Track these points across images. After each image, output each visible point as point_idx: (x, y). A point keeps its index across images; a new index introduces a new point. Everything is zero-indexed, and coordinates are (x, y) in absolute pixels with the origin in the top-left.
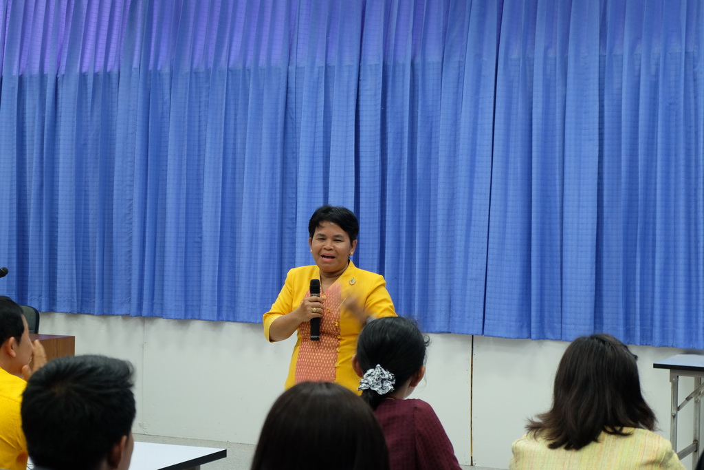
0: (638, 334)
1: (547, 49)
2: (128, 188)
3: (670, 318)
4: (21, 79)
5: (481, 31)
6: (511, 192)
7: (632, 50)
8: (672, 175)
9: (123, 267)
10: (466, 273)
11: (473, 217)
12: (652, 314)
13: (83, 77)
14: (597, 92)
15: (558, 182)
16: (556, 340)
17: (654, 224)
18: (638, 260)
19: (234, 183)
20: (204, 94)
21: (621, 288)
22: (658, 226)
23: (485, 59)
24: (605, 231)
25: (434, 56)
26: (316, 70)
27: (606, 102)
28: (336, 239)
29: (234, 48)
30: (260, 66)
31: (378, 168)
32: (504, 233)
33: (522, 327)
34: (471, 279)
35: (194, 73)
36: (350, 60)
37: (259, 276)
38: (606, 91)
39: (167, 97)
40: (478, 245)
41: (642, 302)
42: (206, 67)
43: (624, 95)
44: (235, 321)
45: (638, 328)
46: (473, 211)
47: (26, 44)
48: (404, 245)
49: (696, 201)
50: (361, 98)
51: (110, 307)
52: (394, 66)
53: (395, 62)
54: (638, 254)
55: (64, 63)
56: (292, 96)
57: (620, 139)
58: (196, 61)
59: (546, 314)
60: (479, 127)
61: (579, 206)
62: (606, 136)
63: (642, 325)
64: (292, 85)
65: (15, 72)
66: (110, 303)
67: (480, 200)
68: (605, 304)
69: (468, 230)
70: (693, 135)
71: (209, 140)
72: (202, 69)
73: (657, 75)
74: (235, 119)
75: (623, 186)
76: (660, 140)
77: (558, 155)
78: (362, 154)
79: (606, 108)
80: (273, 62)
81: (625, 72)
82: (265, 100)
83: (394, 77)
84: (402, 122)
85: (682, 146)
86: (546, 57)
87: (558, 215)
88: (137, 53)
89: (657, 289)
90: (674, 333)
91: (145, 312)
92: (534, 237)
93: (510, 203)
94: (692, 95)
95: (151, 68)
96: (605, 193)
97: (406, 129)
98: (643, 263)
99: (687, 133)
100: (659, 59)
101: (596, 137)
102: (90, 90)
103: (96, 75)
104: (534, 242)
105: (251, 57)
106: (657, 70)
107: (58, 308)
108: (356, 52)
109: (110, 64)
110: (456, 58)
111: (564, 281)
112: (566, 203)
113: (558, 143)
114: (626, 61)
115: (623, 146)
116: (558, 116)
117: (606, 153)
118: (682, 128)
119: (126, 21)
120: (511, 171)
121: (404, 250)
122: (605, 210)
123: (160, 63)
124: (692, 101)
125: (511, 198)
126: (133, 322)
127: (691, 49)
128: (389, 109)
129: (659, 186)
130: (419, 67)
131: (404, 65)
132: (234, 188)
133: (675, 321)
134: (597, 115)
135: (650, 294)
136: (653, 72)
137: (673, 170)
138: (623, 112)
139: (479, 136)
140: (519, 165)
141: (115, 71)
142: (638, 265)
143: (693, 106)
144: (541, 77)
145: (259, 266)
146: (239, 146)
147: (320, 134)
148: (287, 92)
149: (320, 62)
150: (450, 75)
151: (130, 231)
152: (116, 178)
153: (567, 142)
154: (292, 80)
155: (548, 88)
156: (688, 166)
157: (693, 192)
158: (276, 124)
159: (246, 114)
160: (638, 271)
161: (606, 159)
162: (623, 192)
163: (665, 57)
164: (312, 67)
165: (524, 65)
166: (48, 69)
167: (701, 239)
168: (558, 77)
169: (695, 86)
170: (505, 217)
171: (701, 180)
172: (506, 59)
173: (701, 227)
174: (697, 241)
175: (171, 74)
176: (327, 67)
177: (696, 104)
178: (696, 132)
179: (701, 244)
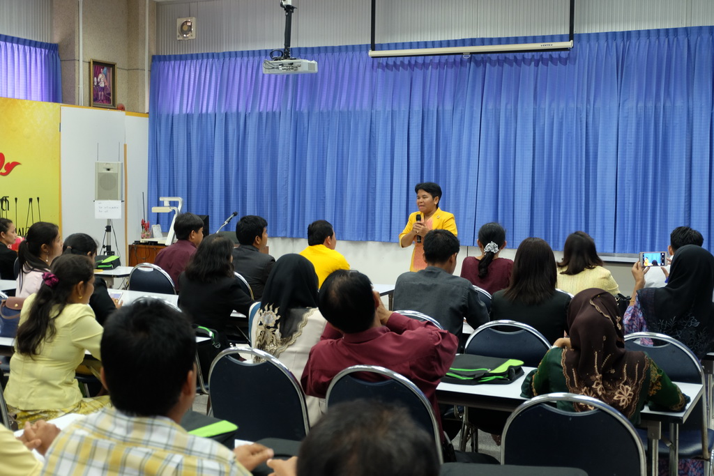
1: (507, 104)
2: (285, 172)
4: (226, 114)
5: (473, 95)
6: (488, 175)
7: (550, 105)
8: (569, 168)
9: (282, 212)
10: (465, 216)
12: (559, 235)
13: (260, 114)
14: (532, 126)
15: (512, 171)
16: (510, 248)
17: (560, 191)
18: (552, 209)
19: (342, 170)
20: (326, 124)
21: (543, 223)
22: (562, 192)
23: (475, 108)
24: (535, 195)
26: (386, 112)
27: (537, 131)
28: (424, 197)
29: (342, 101)
30: (356, 109)
31: (420, 163)
32: (485, 196)
34: (468, 219)
35: (321, 113)
36: (404, 107)
37: (356, 217)
38: (537, 126)
39: (306, 125)
40: (471, 202)
41: (554, 230)
42: (328, 109)
43: (546, 128)
44: (343, 240)
46: (469, 185)
47: (228, 96)
49: (581, 180)
50: (410, 127)
51: (276, 233)
52: (428, 111)
53: (428, 109)
55: (250, 106)
56: (373, 126)
57: (544, 152)
58: (322, 107)
60: (472, 143)
61: (522, 183)
62: (536, 148)
63: (553, 241)
64: (374, 120)
65: (223, 112)
67: (472, 179)
68: (535, 231)
69: (466, 194)
70: (580, 148)
71: (329, 148)
72: (325, 111)
73: (562, 118)
74: (343, 137)
75: (545, 173)
76: (563, 150)
77: (512, 157)
78: (411, 155)
79: (537, 134)
80: (364, 108)
81: (546, 116)
82: (360, 128)
83: (428, 117)
84: (432, 140)
85: (574, 153)
86: (506, 109)
87: (512, 187)
88: (289, 102)
89: (561, 224)
91: (295, 235)
92: (500, 197)
93: (487, 181)
94: (579, 129)
95: (297, 110)
96: (536, 176)
97: (434, 143)
98: (554, 210)
99: (577, 147)
100: (563, 110)
101: (532, 148)
102: (264, 121)
103: (267, 113)
104: (500, 200)
106: (562, 116)
108: (408, 104)
109: (275, 107)
110: (460, 108)
111: (515, 219)
112: (516, 181)
113: (512, 152)
114: (547, 111)
116: (513, 137)
117: (536, 156)
118: (574, 144)
119: (284, 88)
120: (488, 165)
122: (536, 184)
123: (302, 107)
124: (579, 131)
125: (488, 178)
126: (287, 241)
127: (579, 106)
128: (425, 133)
129: (563, 173)
130: (441, 112)
131: (433, 111)
132: (342, 172)
134: (532, 140)
135: (557, 226)
137: (569, 165)
138: (545, 136)
139: (472, 147)
140: (492, 162)
141: (278, 111)
142: (552, 212)
143: (579, 134)
144: (504, 118)
145: (356, 212)
146: (345, 150)
147: (389, 145)
148: (371, 123)
149: (388, 109)
150: (457, 116)
151: (287, 194)
152: (279, 167)
153: (517, 151)
154: (374, 118)
155: (507, 124)
156: (577, 163)
157: (579, 176)
158: (365, 139)
159: (349, 134)
160: (552, 214)
161: (536, 159)
162: (545, 176)
163: (566, 109)
164: (384, 111)
165: (495, 112)
166: (242, 109)
167: (584, 199)
168: (513, 118)
169: (581, 124)
170: (485, 187)
171: (584, 170)
172: (486, 108)
173: (583, 193)
174: (581, 200)
175: (309, 113)
176: (392, 110)
177: (581, 133)
178: (581, 147)
179: (583, 201)
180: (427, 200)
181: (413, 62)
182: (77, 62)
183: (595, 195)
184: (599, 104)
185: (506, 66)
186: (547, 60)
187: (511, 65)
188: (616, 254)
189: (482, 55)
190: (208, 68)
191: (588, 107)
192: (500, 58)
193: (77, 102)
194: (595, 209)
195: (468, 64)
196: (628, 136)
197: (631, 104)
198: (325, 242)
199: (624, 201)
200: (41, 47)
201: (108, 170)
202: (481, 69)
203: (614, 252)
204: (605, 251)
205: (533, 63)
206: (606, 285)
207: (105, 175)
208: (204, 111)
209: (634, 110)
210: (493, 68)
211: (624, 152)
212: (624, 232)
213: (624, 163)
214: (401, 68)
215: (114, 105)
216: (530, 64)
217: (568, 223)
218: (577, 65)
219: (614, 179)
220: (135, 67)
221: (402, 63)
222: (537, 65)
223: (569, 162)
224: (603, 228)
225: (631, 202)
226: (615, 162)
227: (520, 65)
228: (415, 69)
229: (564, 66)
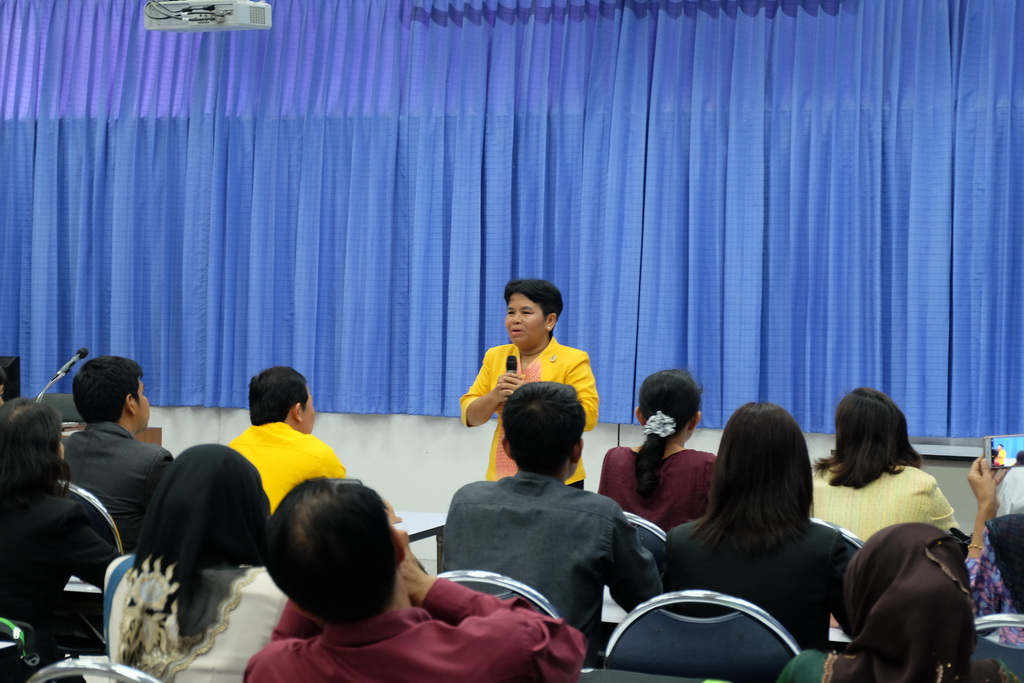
0: (808, 420)
1: (705, 102)
2: (200, 256)
4: (61, 122)
5: (629, 81)
6: (664, 264)
7: (802, 105)
8: (846, 245)
9: (194, 349)
10: (612, 355)
11: (621, 291)
12: (824, 398)
13: (142, 123)
14: (761, 152)
17: (826, 298)
18: (808, 338)
19: (333, 251)
20: (296, 146)
21: (789, 369)
22: (831, 301)
23: (633, 112)
24: (770, 307)
26: (433, 120)
27: (772, 164)
28: (525, 312)
29: (331, 93)
30: (364, 114)
31: (509, 235)
32: (656, 309)
34: (619, 362)
35: (284, 122)
36: (474, 110)
37: (366, 359)
38: (772, 152)
39: (249, 149)
40: (626, 323)
41: (812, 385)
42: (298, 113)
43: (792, 156)
44: (334, 412)
45: (808, 414)
46: (621, 285)
47: (67, 82)
49: (872, 274)
50: (488, 154)
51: (178, 397)
52: (528, 118)
53: (528, 115)
55: (116, 106)
56: (403, 151)
57: (788, 205)
58: (284, 107)
60: (627, 189)
61: (742, 280)
62: (772, 201)
63: (812, 410)
64: (404, 138)
65: (53, 115)
66: (179, 391)
67: (629, 273)
68: (770, 388)
69: (615, 306)
70: (868, 201)
71: (302, 201)
72: (293, 116)
73: (828, 135)
74: (334, 176)
75: (792, 257)
76: (832, 206)
77: (717, 221)
78: (488, 219)
79: (772, 170)
80: (381, 111)
81: (794, 131)
82: (372, 156)
83: (527, 130)
84: (537, 183)
85: (857, 212)
86: (704, 112)
87: (718, 289)
88: (210, 96)
89: (829, 371)
91: (223, 402)
92: (691, 313)
93: (663, 276)
94: (867, 157)
95: (227, 114)
96: (771, 264)
97: (542, 191)
98: (813, 342)
99: (863, 198)
100: (830, 116)
101: (762, 202)
103: (158, 121)
104: (691, 319)
105: (353, 105)
106: (829, 129)
108: (482, 101)
109: (175, 108)
110: (600, 111)
111: (725, 363)
112: (727, 276)
113: (718, 209)
114: (794, 119)
115: (792, 213)
116: (719, 178)
117: (772, 220)
118: (857, 193)
119: (196, 57)
120: (664, 240)
122: (771, 283)
123: (239, 109)
124: (868, 163)
125: (663, 270)
126: (205, 414)
127: (866, 107)
128: (521, 168)
129: (831, 257)
130: (556, 120)
131: (539, 118)
132: (333, 258)
134: (762, 177)
135: (821, 376)
136: (825, 132)
137: (846, 239)
138: (792, 175)
139: (627, 200)
140: (674, 232)
141: (183, 116)
142: (808, 345)
143: (868, 170)
144: (698, 134)
145: (365, 348)
146: (339, 208)
147: (440, 195)
148: (398, 146)
149: (438, 112)
150: (594, 129)
151: (204, 307)
152: (185, 244)
153: (728, 208)
154: (404, 132)
155: (706, 146)
156: (863, 235)
157: (868, 264)
158: (385, 182)
159: (347, 171)
160: (808, 351)
161: (772, 227)
162: (792, 263)
163: (838, 115)
164: (429, 118)
165: (679, 120)
166: (98, 112)
167: (878, 315)
168: (719, 134)
169: (871, 147)
170: (657, 291)
171: (878, 251)
172: (659, 113)
173: (878, 302)
174: (873, 318)
175: (255, 121)
176: (446, 117)
177: (872, 167)
178: (872, 198)
179: (878, 321)
180: (530, 319)
181: (493, 6)
183: (904, 307)
184: (911, 102)
185: (703, 16)
186: (795, 3)
187: (714, 15)
188: (952, 440)
190: (18, 15)
191: (887, 108)
192: (689, 0)
194: (905, 337)
195: (617, 12)
196: (976, 174)
197: (981, 103)
198: (289, 418)
199: (969, 319)
202: (646, 21)
203: (948, 434)
204: (928, 432)
205: (762, 9)
206: (926, 508)
208: (9, 115)
209: (989, 116)
210: (673, 21)
211: (968, 208)
212: (970, 390)
213: (967, 234)
214: (464, 19)
216: (756, 13)
217: (844, 371)
218: (860, 16)
219: (946, 270)
221: (468, 7)
222: (771, 14)
223: (846, 232)
224: (923, 382)
225: (984, 322)
226: (947, 232)
227: (733, 15)
228: (498, 20)
229: (833, 17)
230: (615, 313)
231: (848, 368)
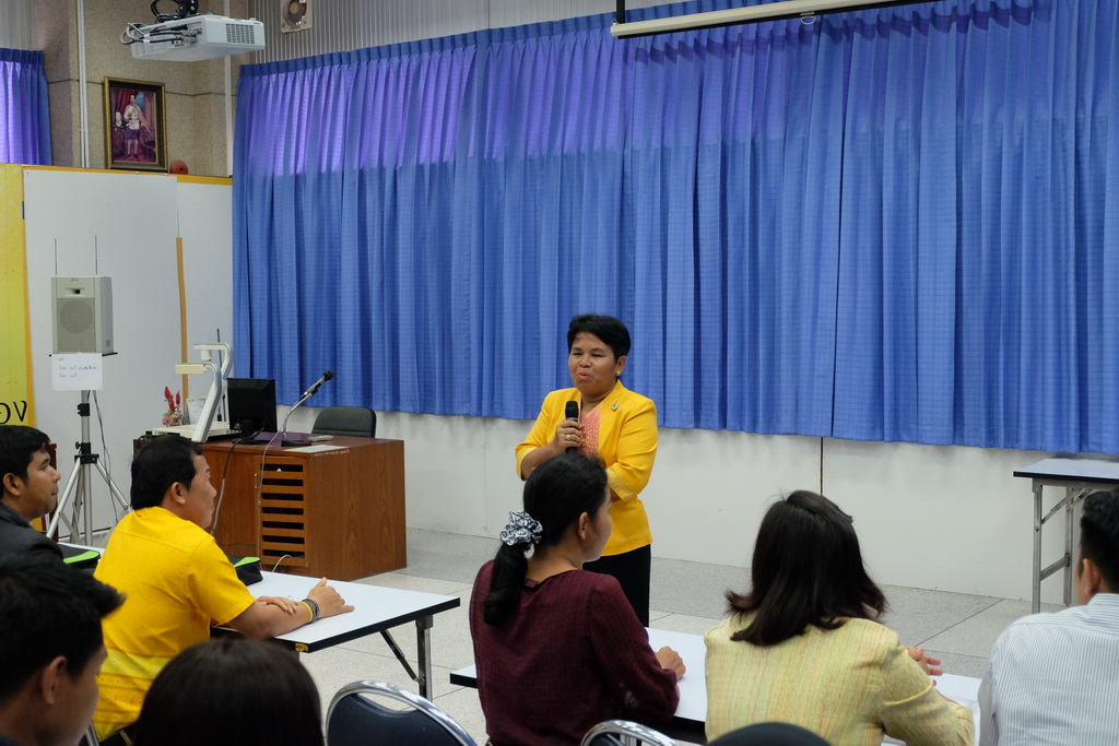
0: (1002, 436)
1: (898, 120)
2: (466, 283)
3: (1038, 418)
4: (361, 173)
5: (826, 105)
6: (861, 281)
7: (993, 117)
8: (1040, 258)
9: (463, 365)
10: (812, 370)
11: (820, 308)
12: (1018, 414)
13: (420, 168)
14: (954, 167)
15: (912, 269)
16: (913, 442)
17: (1020, 313)
18: (1001, 353)
19: (571, 276)
20: (539, 182)
21: (982, 384)
22: (1024, 316)
23: (830, 134)
24: (964, 322)
25: (775, 133)
26: (652, 153)
27: (964, 179)
28: (595, 354)
29: (568, 132)
30: (594, 150)
31: (718, 257)
32: (853, 325)
33: (874, 428)
34: (819, 377)
35: (528, 160)
36: (687, 140)
38: (964, 166)
39: (502, 186)
40: (825, 339)
41: (1006, 401)
42: (541, 153)
43: (984, 170)
45: (1002, 430)
46: (820, 303)
47: (366, 137)
48: (747, 340)
49: (1066, 287)
50: (700, 182)
51: (451, 407)
52: (734, 146)
53: (734, 141)
54: (1001, 347)
55: (401, 155)
56: (628, 182)
57: (979, 219)
58: (530, 148)
59: (902, 414)
60: (825, 209)
61: (935, 295)
62: (965, 216)
63: (1006, 426)
64: (628, 170)
65: (356, 167)
66: (451, 402)
67: (827, 291)
68: (966, 403)
69: (814, 323)
70: (1063, 212)
71: (544, 231)
72: (536, 156)
73: (1021, 146)
74: (571, 208)
75: (984, 271)
76: (1024, 219)
77: (911, 238)
78: (701, 242)
79: (964, 185)
80: (608, 146)
81: (985, 144)
82: (600, 187)
83: (733, 157)
84: (743, 206)
85: (1049, 225)
86: (897, 130)
87: (912, 305)
88: (472, 141)
89: (1023, 386)
90: (1043, 434)
91: (485, 411)
94: (1061, 167)
95: (486, 156)
96: (965, 279)
97: (748, 213)
98: (1007, 357)
99: (1056, 210)
100: (1023, 127)
101: (954, 217)
102: (427, 182)
103: (432, 166)
104: (886, 335)
105: (585, 141)
106: (1022, 139)
107: (401, 407)
108: (694, 132)
109: (446, 154)
110: (800, 135)
111: (920, 378)
112: (920, 292)
113: (912, 225)
114: (985, 132)
115: (983, 227)
116: (911, 195)
117: (964, 234)
118: (1049, 205)
119: (461, 109)
120: (860, 257)
121: (747, 345)
122: (965, 298)
123: (495, 151)
124: (1062, 174)
125: (860, 287)
126: (475, 422)
127: (1060, 116)
128: (729, 193)
129: (1024, 271)
130: (760, 146)
131: (744, 144)
132: (571, 281)
133: (1043, 422)
134: (954, 192)
135: (1016, 391)
136: (1017, 143)
137: (1040, 252)
138: (984, 189)
139: (825, 220)
140: (868, 251)
141: (451, 161)
142: (1002, 360)
143: (1062, 180)
144: (892, 153)
146: (575, 236)
147: (657, 221)
148: (623, 178)
149: (656, 144)
150: (794, 152)
151: (469, 328)
152: (453, 273)
153: (921, 224)
154: (628, 165)
155: (900, 164)
156: (1057, 248)
157: (1063, 277)
158: (613, 211)
159: (581, 202)
160: (1001, 366)
161: (965, 242)
162: (984, 278)
163: (1030, 125)
164: (648, 150)
165: (873, 140)
166: (388, 163)
167: (1074, 329)
168: (911, 151)
169: (1066, 157)
170: (855, 308)
171: (1072, 263)
172: (854, 133)
173: (1073, 316)
174: (1067, 332)
175: (506, 162)
176: (662, 146)
177: (1065, 177)
178: (1066, 209)
179: (1073, 335)
181: (704, 43)
182: (73, 85)
183: (1100, 319)
184: (1106, 110)
185: (896, 36)
186: (986, 15)
187: (908, 34)
189: (845, 15)
191: (1081, 116)
192: (884, 19)
193: (76, 160)
194: (1101, 352)
195: (814, 37)
200: (14, 60)
201: (78, 292)
202: (841, 48)
205: (954, 25)
207: (71, 302)
208: (324, 169)
210: (869, 43)
214: (679, 56)
215: (162, 163)
216: (949, 29)
217: (1038, 386)
218: (1053, 22)
220: (205, 90)
221: (683, 45)
222: (963, 28)
223: (1040, 245)
227: (926, 33)
228: (708, 55)
229: (1025, 27)
230: (814, 330)
231: (1043, 383)
